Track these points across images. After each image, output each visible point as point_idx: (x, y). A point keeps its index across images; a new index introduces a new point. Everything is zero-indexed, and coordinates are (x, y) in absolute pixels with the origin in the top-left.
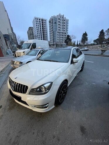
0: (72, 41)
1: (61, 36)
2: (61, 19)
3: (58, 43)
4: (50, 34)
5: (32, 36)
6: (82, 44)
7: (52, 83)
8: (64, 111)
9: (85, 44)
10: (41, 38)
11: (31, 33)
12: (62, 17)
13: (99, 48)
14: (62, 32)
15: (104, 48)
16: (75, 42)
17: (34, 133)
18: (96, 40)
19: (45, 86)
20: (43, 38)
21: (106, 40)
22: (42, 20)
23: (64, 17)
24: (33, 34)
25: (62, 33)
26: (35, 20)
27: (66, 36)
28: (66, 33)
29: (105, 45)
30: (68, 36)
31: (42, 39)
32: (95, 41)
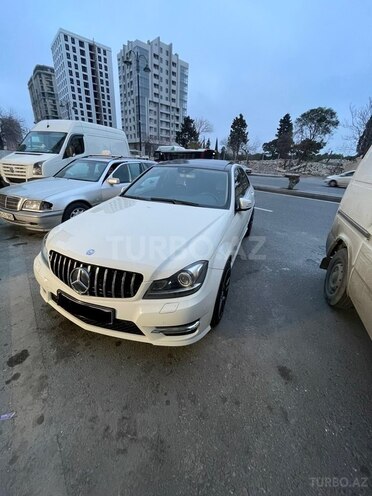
0: (200, 138)
1: (164, 118)
2: (163, 56)
3: (151, 142)
4: (124, 104)
5: (49, 101)
6: (231, 152)
7: (206, 264)
8: (230, 340)
9: (240, 153)
10: (90, 114)
11: (46, 90)
12: (164, 52)
13: (278, 169)
14: (168, 103)
15: (290, 172)
16: (209, 144)
17: (168, 402)
18: (271, 143)
19: (192, 270)
20: (98, 116)
21: (296, 147)
22: (91, 47)
23: (173, 53)
24: (52, 95)
25: (167, 107)
26: (63, 42)
27: (181, 121)
28: (181, 110)
29: (293, 161)
30: (188, 121)
31: (90, 121)
32: (267, 146)
